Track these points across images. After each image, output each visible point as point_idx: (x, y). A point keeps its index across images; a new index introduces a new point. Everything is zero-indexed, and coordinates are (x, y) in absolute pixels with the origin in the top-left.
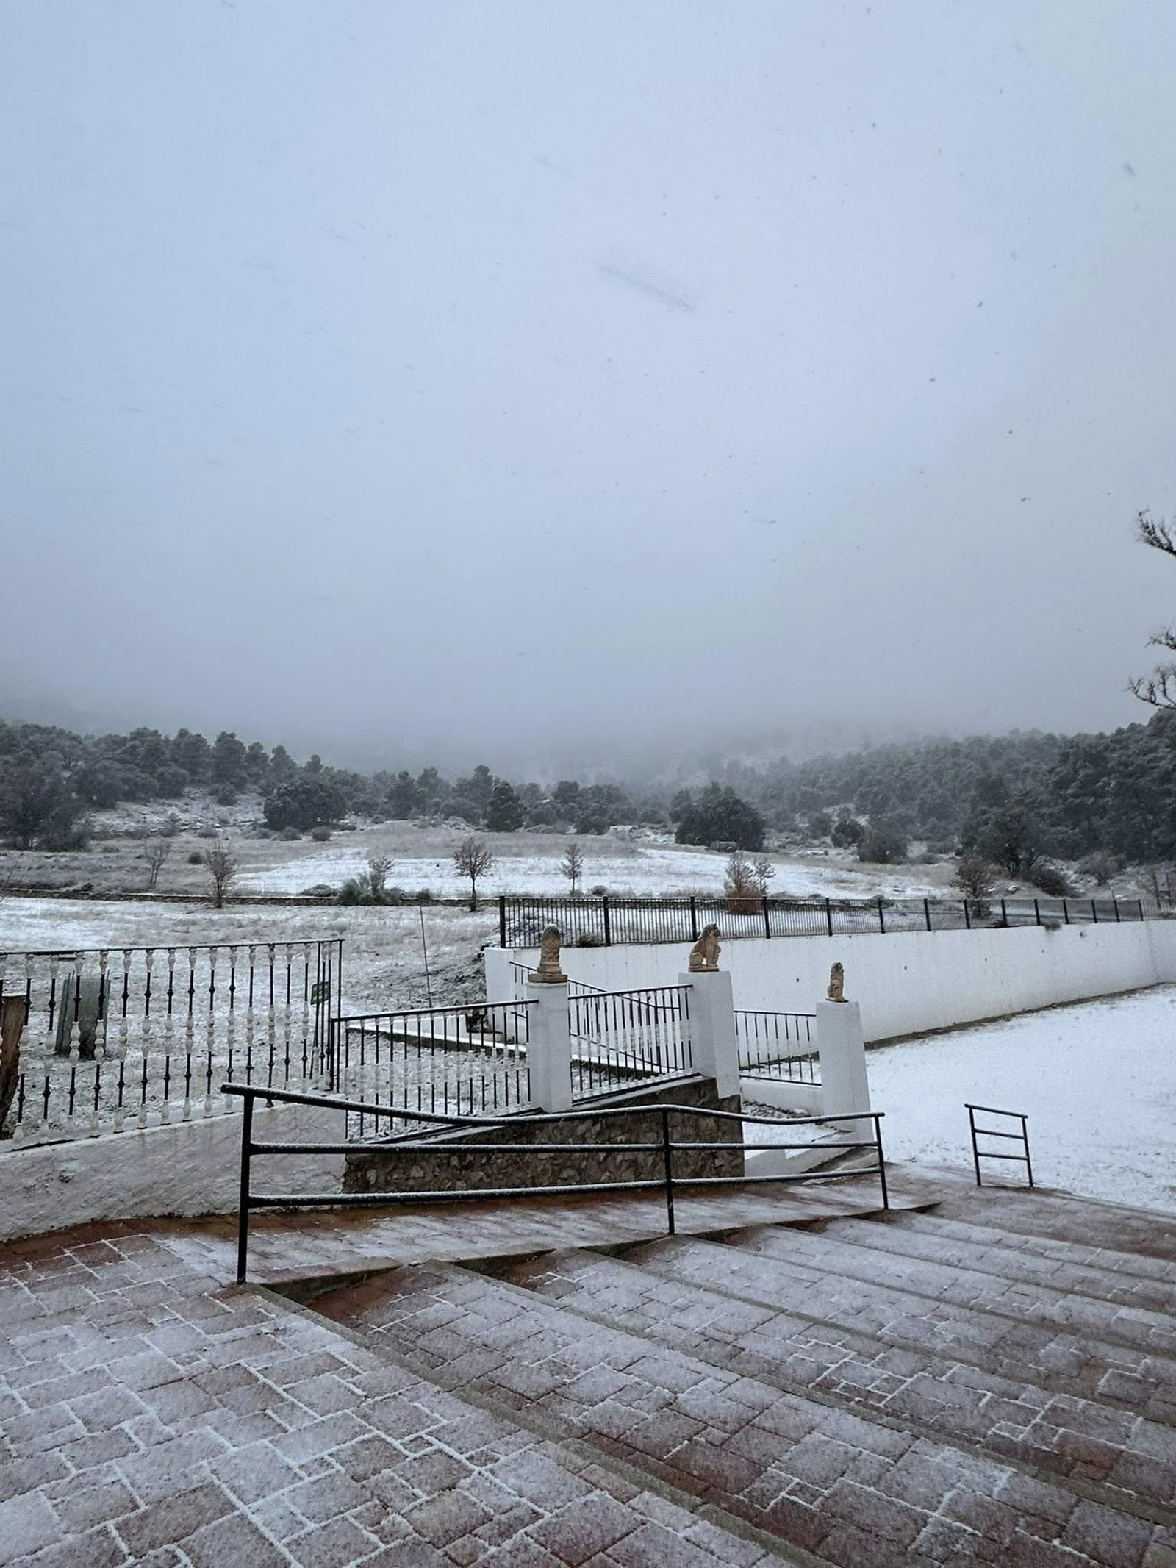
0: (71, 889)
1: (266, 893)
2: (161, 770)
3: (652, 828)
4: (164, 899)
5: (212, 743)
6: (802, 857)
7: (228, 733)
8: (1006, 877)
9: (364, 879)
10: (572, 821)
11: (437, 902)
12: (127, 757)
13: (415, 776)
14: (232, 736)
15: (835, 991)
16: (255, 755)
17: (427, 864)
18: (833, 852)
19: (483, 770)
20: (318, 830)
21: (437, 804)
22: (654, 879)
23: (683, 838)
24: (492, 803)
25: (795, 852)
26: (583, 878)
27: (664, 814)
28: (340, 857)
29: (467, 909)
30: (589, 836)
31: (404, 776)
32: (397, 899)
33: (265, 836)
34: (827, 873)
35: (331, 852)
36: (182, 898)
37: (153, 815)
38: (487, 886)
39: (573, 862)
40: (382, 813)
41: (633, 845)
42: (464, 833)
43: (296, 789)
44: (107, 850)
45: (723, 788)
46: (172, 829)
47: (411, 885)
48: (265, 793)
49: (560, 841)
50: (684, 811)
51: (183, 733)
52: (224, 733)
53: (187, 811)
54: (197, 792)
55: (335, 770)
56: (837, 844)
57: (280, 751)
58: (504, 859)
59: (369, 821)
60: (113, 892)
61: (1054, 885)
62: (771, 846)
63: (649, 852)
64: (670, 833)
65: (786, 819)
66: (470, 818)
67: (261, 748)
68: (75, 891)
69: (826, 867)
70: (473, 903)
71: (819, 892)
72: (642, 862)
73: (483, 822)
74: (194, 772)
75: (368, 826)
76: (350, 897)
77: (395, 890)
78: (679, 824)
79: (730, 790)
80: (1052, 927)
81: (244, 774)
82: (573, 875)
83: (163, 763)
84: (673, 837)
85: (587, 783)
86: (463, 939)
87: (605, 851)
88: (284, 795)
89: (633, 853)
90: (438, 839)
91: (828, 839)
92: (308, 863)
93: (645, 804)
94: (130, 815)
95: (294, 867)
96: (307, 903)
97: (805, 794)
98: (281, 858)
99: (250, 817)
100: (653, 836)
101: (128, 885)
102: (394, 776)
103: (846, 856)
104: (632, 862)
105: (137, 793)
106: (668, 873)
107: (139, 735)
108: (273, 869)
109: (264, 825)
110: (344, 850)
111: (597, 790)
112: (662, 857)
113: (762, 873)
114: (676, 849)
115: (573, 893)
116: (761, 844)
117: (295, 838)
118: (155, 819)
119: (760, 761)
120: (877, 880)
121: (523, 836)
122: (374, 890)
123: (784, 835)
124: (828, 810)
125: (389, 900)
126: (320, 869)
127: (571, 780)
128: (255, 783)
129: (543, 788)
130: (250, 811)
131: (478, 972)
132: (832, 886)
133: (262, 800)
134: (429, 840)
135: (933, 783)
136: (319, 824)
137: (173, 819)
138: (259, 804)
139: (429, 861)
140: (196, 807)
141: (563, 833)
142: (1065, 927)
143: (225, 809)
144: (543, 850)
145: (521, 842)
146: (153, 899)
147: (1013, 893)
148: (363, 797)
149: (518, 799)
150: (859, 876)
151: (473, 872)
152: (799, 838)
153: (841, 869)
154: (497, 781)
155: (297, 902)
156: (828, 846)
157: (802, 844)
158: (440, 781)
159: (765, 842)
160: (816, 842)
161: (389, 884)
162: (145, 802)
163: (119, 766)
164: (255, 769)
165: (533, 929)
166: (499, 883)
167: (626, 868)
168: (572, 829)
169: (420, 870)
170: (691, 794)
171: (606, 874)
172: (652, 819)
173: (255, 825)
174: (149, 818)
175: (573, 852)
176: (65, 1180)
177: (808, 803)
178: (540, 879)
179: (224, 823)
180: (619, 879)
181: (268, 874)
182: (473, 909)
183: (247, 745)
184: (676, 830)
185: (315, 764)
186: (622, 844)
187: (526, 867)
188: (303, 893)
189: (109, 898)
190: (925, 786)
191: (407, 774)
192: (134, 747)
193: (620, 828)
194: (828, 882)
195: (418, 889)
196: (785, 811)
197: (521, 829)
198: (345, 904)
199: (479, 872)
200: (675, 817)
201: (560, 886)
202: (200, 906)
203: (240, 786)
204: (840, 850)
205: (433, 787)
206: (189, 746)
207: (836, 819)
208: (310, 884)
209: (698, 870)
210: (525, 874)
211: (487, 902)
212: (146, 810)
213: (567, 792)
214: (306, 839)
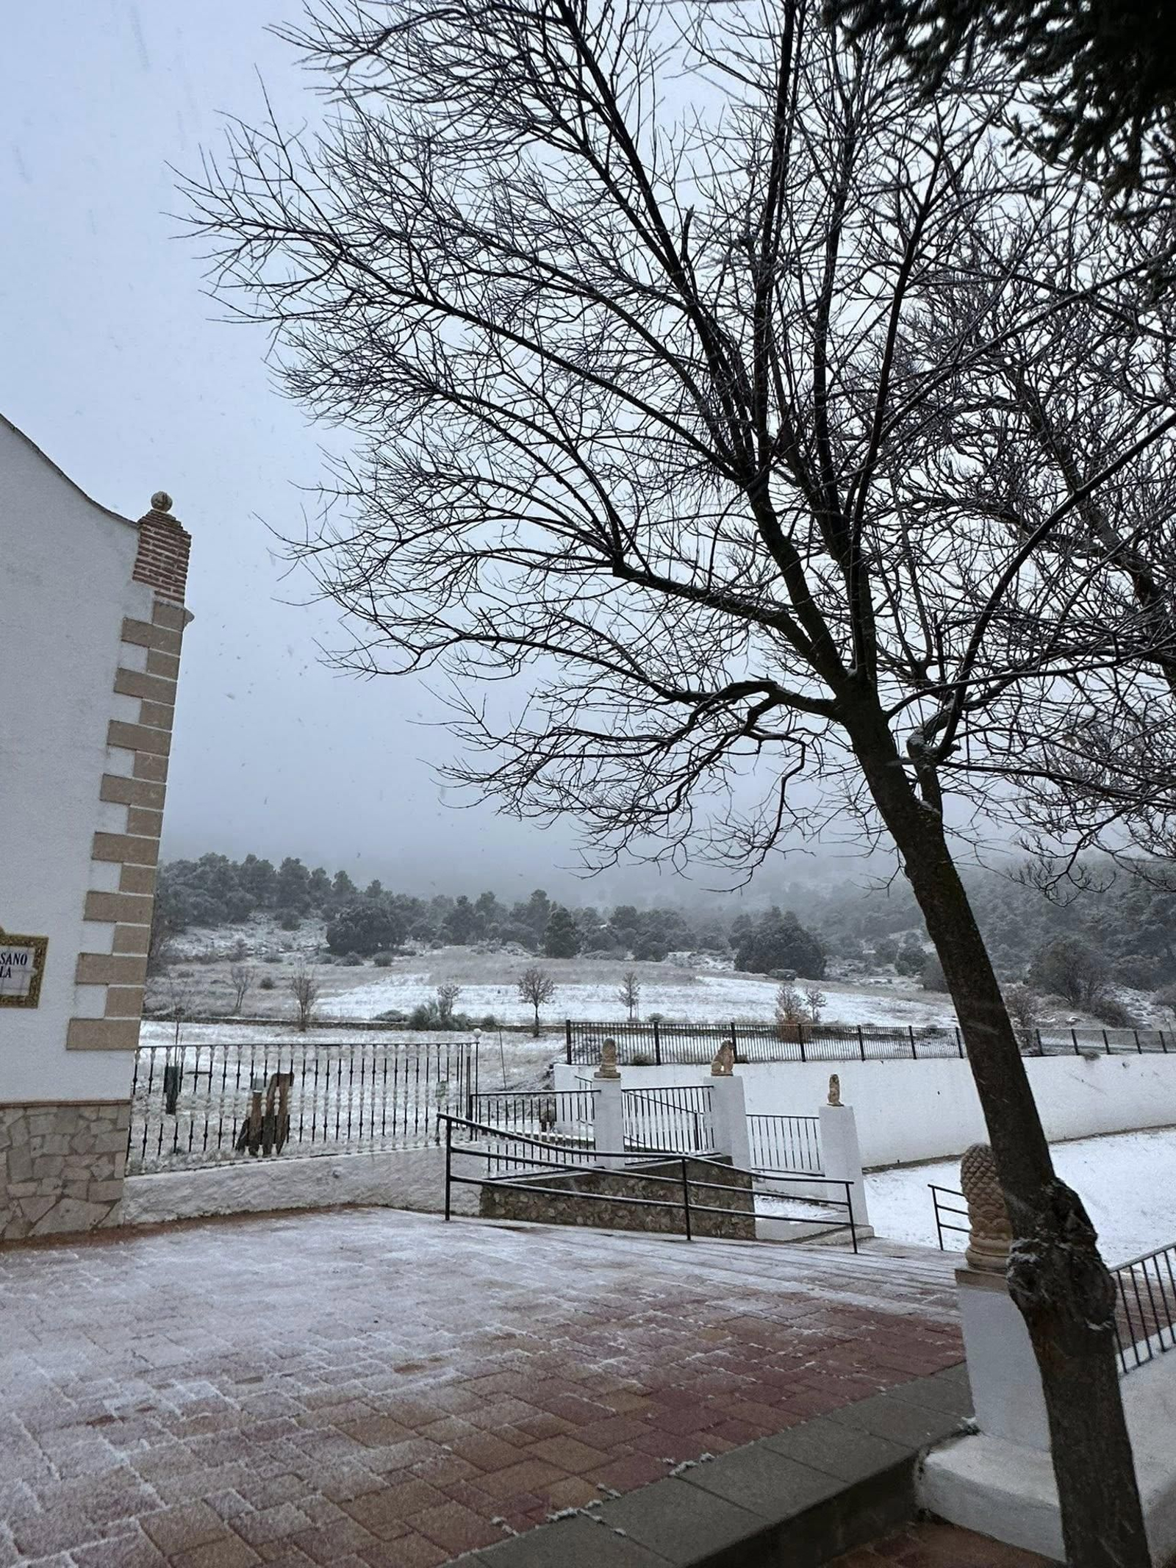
0: (164, 1012)
1: (342, 1017)
2: (229, 895)
3: (711, 955)
4: (247, 1023)
5: (277, 868)
6: (863, 985)
7: (293, 858)
8: (1065, 1007)
9: (433, 1005)
10: (629, 947)
11: (501, 1028)
12: (196, 882)
13: (473, 900)
14: (297, 861)
15: (834, 1098)
16: (319, 880)
17: (489, 991)
18: (896, 980)
19: (540, 895)
20: (380, 955)
21: (495, 929)
22: (709, 1008)
23: (741, 966)
24: (550, 929)
25: (857, 980)
26: (640, 1006)
27: (724, 940)
28: (403, 984)
29: (531, 1035)
30: (647, 963)
31: (463, 901)
32: (463, 1024)
33: (328, 961)
34: (886, 1002)
35: (396, 978)
36: (264, 1021)
37: (221, 940)
38: (549, 1013)
39: (630, 989)
40: (440, 938)
41: (691, 973)
42: (523, 959)
43: (358, 914)
44: (182, 975)
45: (783, 913)
46: (240, 954)
47: (476, 1011)
48: (328, 917)
49: (618, 967)
50: (743, 936)
51: (251, 859)
52: (288, 859)
53: (252, 936)
54: (261, 916)
55: (395, 895)
56: (902, 972)
57: (341, 876)
58: (564, 986)
59: (428, 946)
60: (203, 1016)
61: (1115, 1016)
62: (834, 974)
63: (707, 979)
64: (729, 959)
65: (852, 945)
66: (529, 944)
67: (324, 873)
68: (168, 1015)
69: (886, 996)
70: (536, 1029)
71: (873, 1021)
72: (701, 990)
73: (541, 947)
74: (260, 897)
75: (427, 952)
76: (420, 1022)
77: (463, 1016)
78: (737, 950)
79: (791, 916)
80: (1091, 1056)
81: (307, 898)
82: (631, 1002)
83: (231, 889)
84: (732, 965)
85: (645, 908)
86: (529, 1062)
87: (663, 979)
88: (345, 920)
89: (690, 980)
90: (497, 966)
91: (892, 967)
92: (374, 988)
93: (705, 927)
94: (199, 940)
95: (360, 992)
96: (382, 1028)
97: (870, 919)
98: (348, 983)
99: (313, 942)
100: (712, 963)
101: (214, 1009)
102: (451, 900)
103: (908, 984)
104: (690, 990)
105: (206, 919)
106: (725, 1001)
107: (210, 860)
108: (340, 995)
109: (327, 950)
110: (407, 976)
111: (654, 916)
112: (720, 985)
113: (814, 1002)
114: (735, 977)
115: (631, 1019)
116: (823, 972)
117: (356, 963)
118: (223, 943)
119: (823, 885)
120: (935, 1009)
121: (582, 963)
122: (443, 1016)
123: (847, 962)
124: (892, 936)
125: (456, 1025)
126: (386, 995)
127: (628, 905)
128: (318, 907)
129: (600, 911)
130: (312, 936)
131: (547, 1087)
132: (889, 1016)
133: (324, 924)
134: (489, 965)
135: (1003, 908)
136: (382, 950)
137: (241, 944)
138: (321, 929)
139: (489, 987)
140: (262, 931)
141: (621, 959)
142: (1104, 1057)
143: (288, 933)
144: (601, 977)
145: (578, 969)
146: (239, 1022)
147: (1072, 1024)
148: (420, 921)
149: (576, 924)
150: (919, 1006)
151: (536, 999)
152: (862, 965)
153: (901, 999)
154: (555, 904)
155: (370, 1027)
156: (893, 974)
157: (868, 972)
158: (497, 905)
159: (827, 970)
160: (880, 970)
161: (456, 1011)
162: (213, 926)
163: (190, 891)
164: (318, 894)
165: (594, 1050)
166: (559, 1010)
167: (683, 996)
168: (630, 956)
169: (482, 996)
170: (752, 918)
171: (663, 1002)
172: (711, 946)
173: (318, 949)
174: (217, 943)
175: (630, 980)
176: (336, 1177)
177: (874, 929)
178: (600, 1006)
179: (288, 948)
180: (676, 1007)
181: (338, 999)
182: (536, 1036)
183: (310, 870)
184: (735, 957)
185: (375, 889)
186: (680, 972)
187: (585, 994)
188: (377, 1018)
189: (198, 1021)
190: (994, 909)
191: (465, 898)
192: (204, 872)
193: (678, 954)
194: (886, 1011)
195: (483, 1015)
196: (848, 937)
197: (579, 956)
198: (417, 1029)
199: (542, 999)
200: (734, 943)
201: (619, 1013)
202: (284, 1029)
203: (304, 912)
204: (905, 979)
205: (491, 912)
206: (256, 872)
207: (902, 945)
208: (382, 1009)
209: (754, 998)
210: (584, 1001)
211: (550, 1029)
212: (214, 935)
213: (625, 917)
214: (368, 964)
